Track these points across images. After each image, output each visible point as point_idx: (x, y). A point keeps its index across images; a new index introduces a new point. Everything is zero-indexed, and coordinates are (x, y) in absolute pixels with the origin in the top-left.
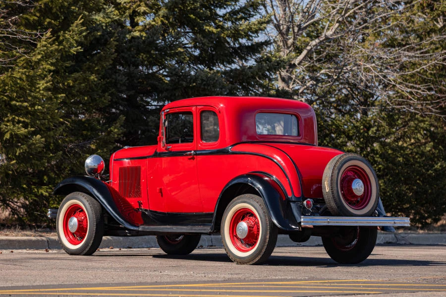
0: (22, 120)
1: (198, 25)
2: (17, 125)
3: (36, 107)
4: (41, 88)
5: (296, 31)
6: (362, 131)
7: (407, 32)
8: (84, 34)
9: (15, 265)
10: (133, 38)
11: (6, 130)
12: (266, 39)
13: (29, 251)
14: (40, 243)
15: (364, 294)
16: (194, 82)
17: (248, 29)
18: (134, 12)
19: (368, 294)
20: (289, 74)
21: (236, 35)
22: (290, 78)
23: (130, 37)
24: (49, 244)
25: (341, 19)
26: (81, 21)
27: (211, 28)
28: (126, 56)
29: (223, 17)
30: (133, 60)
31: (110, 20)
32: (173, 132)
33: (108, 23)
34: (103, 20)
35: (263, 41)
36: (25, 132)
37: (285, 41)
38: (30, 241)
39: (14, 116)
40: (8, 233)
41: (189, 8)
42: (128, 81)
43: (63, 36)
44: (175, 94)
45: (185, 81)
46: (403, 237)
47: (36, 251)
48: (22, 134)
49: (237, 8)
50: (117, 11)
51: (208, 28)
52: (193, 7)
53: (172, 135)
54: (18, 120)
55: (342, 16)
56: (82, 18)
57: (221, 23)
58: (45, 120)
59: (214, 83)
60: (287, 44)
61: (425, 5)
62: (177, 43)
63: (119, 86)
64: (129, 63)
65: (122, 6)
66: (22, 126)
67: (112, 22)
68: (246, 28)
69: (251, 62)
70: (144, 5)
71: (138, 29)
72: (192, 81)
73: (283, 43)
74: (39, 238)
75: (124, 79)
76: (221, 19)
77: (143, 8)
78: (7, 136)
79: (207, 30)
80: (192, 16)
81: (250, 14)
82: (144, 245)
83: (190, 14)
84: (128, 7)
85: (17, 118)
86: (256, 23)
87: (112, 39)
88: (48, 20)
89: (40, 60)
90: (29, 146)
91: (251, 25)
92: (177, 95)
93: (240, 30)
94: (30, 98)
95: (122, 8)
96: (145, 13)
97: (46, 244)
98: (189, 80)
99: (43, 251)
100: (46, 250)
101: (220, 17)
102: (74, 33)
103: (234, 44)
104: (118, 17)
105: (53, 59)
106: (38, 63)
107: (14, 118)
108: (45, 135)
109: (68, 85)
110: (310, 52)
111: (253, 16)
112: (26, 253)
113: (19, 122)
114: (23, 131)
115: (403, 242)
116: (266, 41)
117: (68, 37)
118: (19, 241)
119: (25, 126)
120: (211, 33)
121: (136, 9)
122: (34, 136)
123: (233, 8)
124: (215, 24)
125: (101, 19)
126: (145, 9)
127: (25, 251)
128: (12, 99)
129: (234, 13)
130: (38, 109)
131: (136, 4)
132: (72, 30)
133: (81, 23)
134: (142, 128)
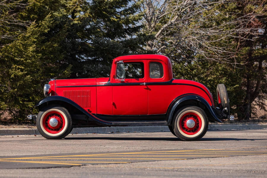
0: (20, 67)
1: (107, 17)
2: (18, 70)
3: (28, 61)
4: (30, 51)
5: (156, 20)
6: (189, 71)
7: (212, 20)
8: (52, 22)
9: (26, 143)
10: (74, 24)
11: (12, 73)
12: (141, 24)
13: (26, 136)
14: (32, 131)
15: (221, 157)
16: (107, 47)
17: (133, 19)
18: (74, 10)
19: (224, 157)
20: (152, 42)
21: (127, 22)
22: (153, 45)
23: (72, 23)
24: (36, 132)
25: (179, 14)
26: (50, 15)
27: (114, 18)
28: (71, 33)
29: (120, 13)
30: (74, 35)
31: (62, 15)
32: (96, 73)
33: (61, 16)
34: (59, 15)
35: (140, 25)
36: (22, 74)
37: (150, 25)
38: (26, 130)
39: (16, 66)
40: (14, 126)
41: (102, 8)
42: (72, 46)
43: (41, 23)
44: (97, 53)
45: (102, 46)
46: (214, 126)
47: (30, 136)
48: (20, 75)
49: (127, 8)
50: (65, 11)
51: (112, 18)
52: (105, 7)
53: (96, 75)
54: (18, 67)
55: (180, 12)
56: (50, 14)
57: (119, 16)
58: (32, 67)
59: (117, 47)
60: (151, 27)
61: (220, 6)
62: (97, 26)
63: (67, 49)
64: (72, 37)
65: (67, 7)
66: (20, 71)
67: (63, 16)
68: (132, 18)
69: (135, 36)
70: (79, 7)
71: (76, 19)
72: (106, 46)
73: (149, 26)
74: (30, 129)
75: (70, 45)
76: (119, 14)
77: (79, 9)
78: (12, 76)
79: (112, 20)
80: (104, 12)
81: (134, 11)
82: (84, 132)
83: (103, 12)
84: (71, 8)
85: (18, 66)
86: (138, 15)
87: (65, 25)
88: (33, 15)
89: (30, 36)
90: (24, 81)
91: (135, 17)
92: (98, 53)
93: (129, 19)
94: (24, 56)
95: (68, 9)
96: (80, 11)
97: (35, 132)
98: (104, 46)
99: (33, 136)
100: (35, 135)
101: (118, 12)
102: (46, 22)
103: (126, 27)
104: (66, 13)
105: (36, 35)
106: (28, 37)
107: (16, 67)
108: (32, 75)
109: (43, 49)
110: (163, 31)
111: (135, 12)
112: (25, 137)
113: (19, 69)
114: (21, 73)
115: (214, 129)
116: (141, 25)
117: (44, 24)
118: (21, 131)
119: (22, 70)
120: (114, 21)
121: (76, 9)
122: (27, 76)
123: (125, 8)
124: (116, 17)
125: (58, 14)
126: (80, 9)
127: (24, 136)
128: (15, 56)
129: (126, 10)
130: (29, 62)
131: (75, 6)
132: (46, 20)
133: (50, 17)
134: (79, 71)
